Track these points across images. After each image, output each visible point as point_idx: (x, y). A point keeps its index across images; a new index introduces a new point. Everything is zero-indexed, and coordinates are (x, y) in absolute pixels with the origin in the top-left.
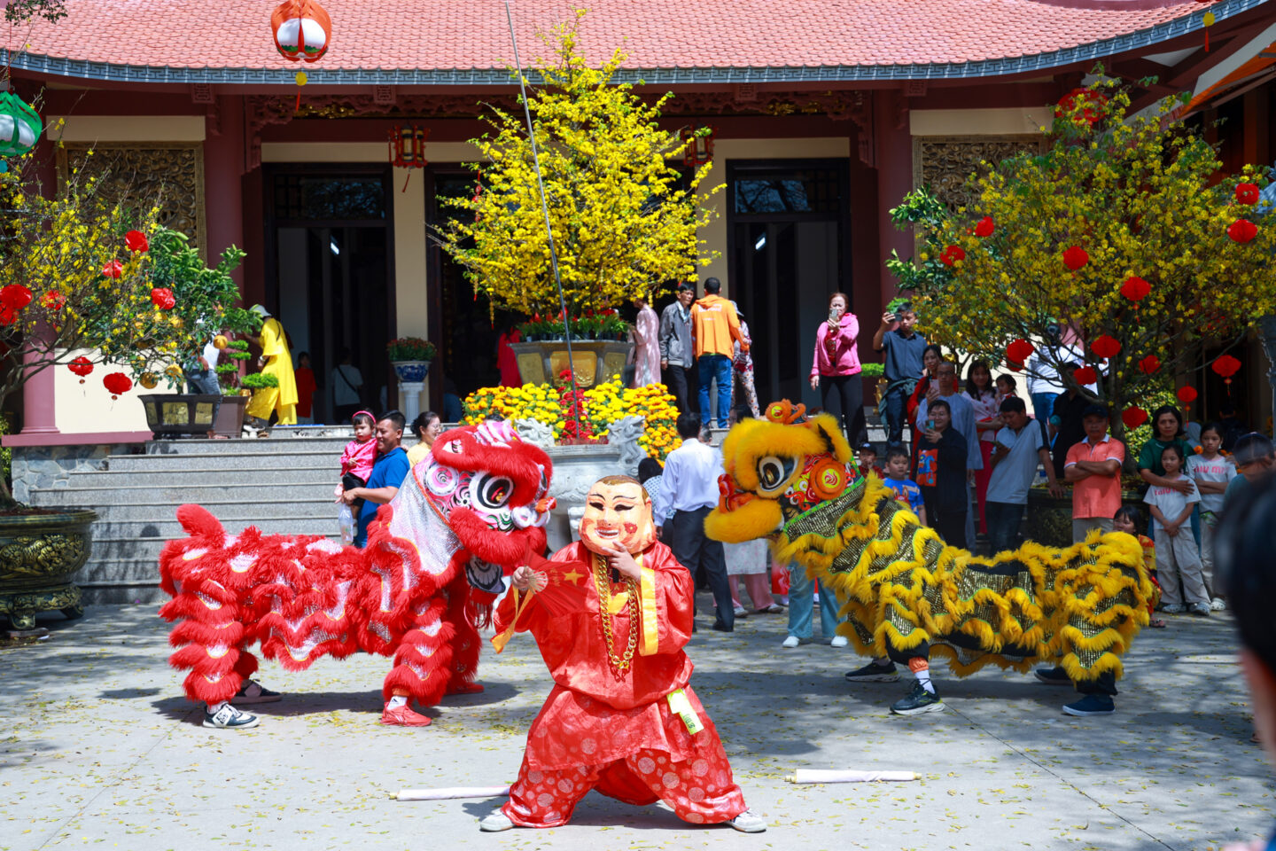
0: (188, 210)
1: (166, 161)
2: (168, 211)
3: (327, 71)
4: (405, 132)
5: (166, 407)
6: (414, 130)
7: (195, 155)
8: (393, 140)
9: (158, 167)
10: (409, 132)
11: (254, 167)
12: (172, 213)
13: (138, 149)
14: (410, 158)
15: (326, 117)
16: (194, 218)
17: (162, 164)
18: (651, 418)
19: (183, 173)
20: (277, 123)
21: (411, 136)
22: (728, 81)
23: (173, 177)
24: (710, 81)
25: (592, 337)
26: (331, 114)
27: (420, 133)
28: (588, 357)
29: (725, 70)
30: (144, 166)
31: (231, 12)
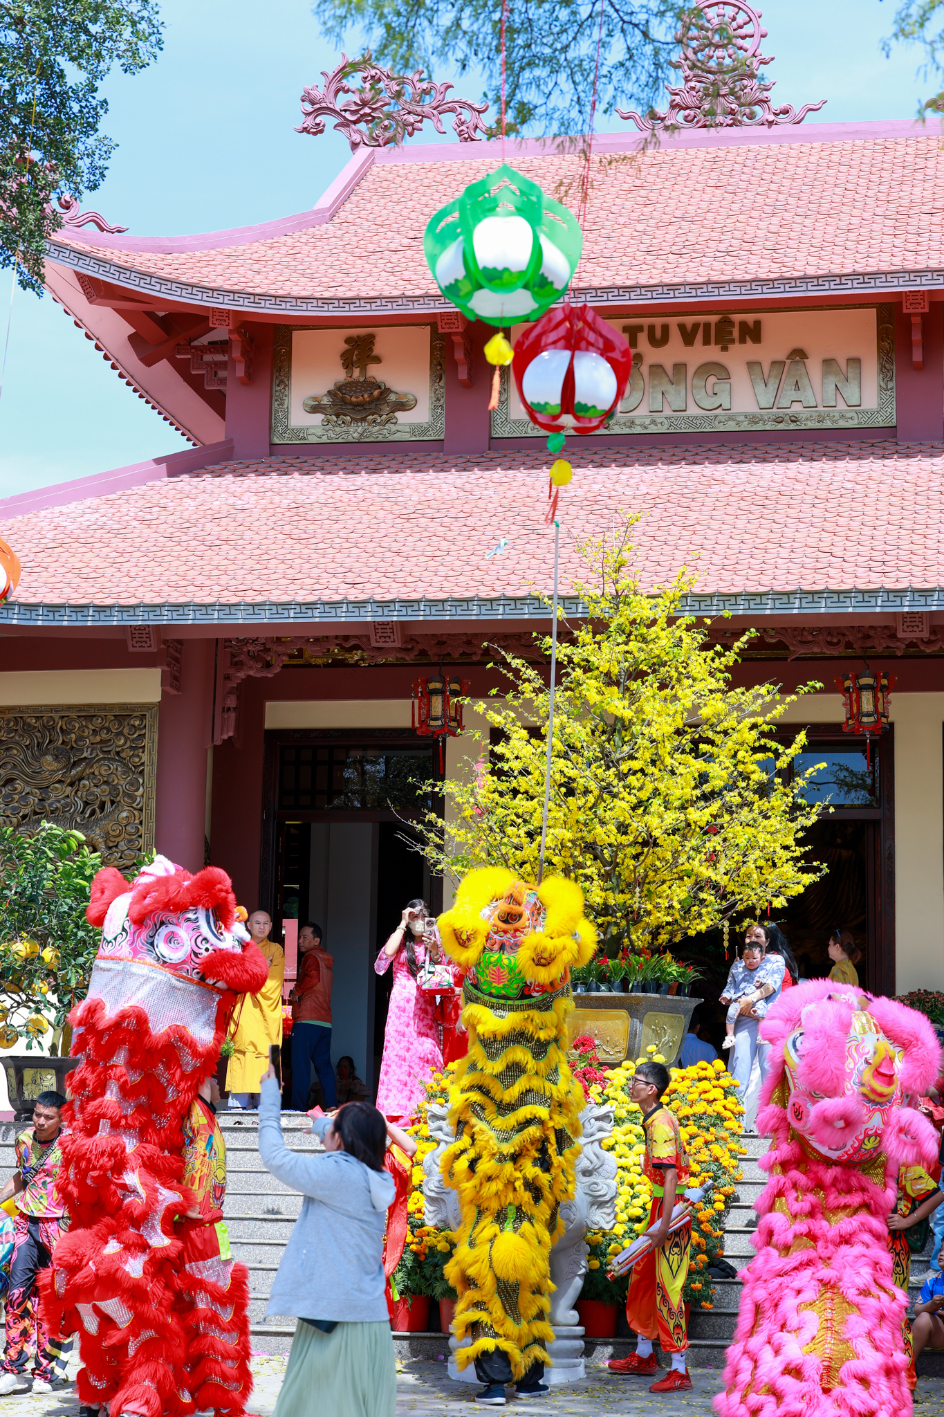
0: (133, 798)
1: (109, 730)
2: (107, 799)
3: (300, 604)
4: (432, 686)
5: (28, 1074)
6: (444, 682)
7: (147, 722)
8: (416, 697)
9: (98, 739)
10: (438, 685)
11: (225, 737)
12: (113, 802)
13: (73, 715)
14: (439, 723)
15: (356, 664)
16: (141, 810)
17: (104, 736)
18: (686, 1111)
19: (131, 747)
20: (259, 675)
21: (441, 692)
22: (878, 610)
23: (118, 753)
24: (850, 610)
25: (624, 986)
26: (362, 659)
27: (455, 686)
28: (618, 1018)
29: (873, 593)
30: (80, 738)
31: (208, 527)
